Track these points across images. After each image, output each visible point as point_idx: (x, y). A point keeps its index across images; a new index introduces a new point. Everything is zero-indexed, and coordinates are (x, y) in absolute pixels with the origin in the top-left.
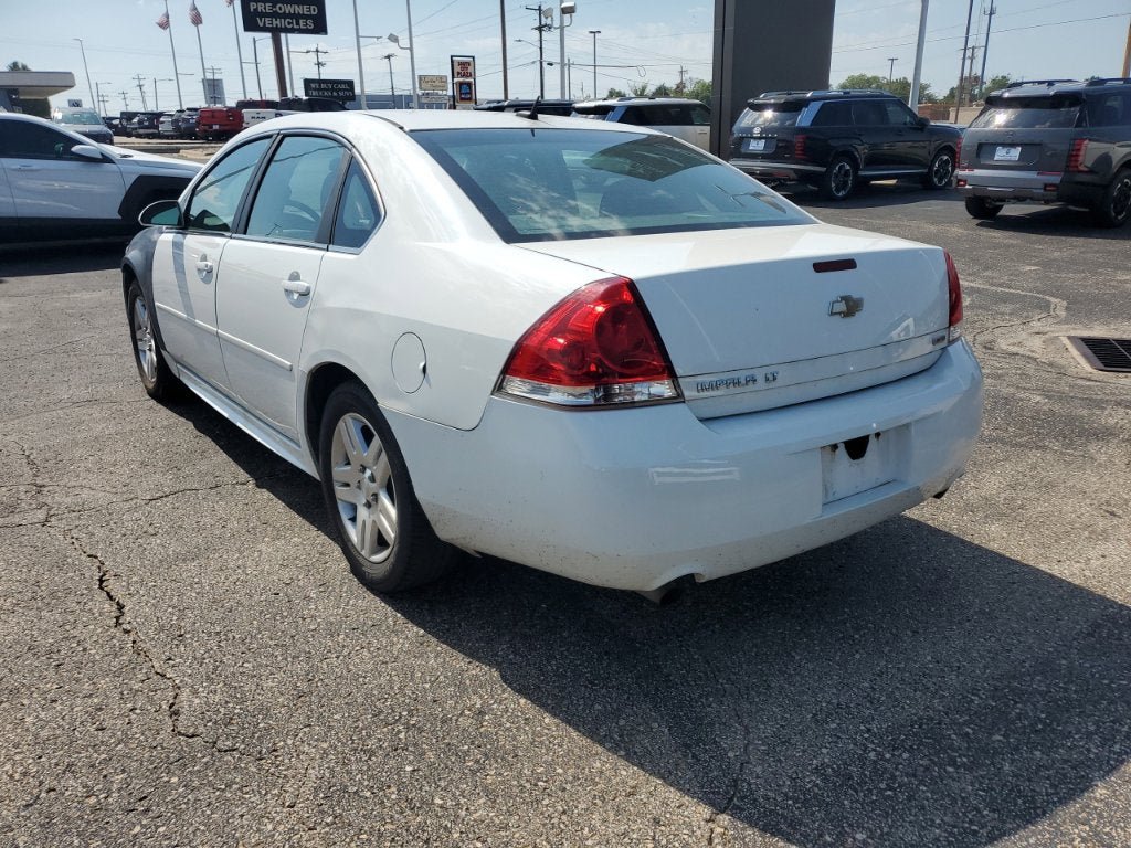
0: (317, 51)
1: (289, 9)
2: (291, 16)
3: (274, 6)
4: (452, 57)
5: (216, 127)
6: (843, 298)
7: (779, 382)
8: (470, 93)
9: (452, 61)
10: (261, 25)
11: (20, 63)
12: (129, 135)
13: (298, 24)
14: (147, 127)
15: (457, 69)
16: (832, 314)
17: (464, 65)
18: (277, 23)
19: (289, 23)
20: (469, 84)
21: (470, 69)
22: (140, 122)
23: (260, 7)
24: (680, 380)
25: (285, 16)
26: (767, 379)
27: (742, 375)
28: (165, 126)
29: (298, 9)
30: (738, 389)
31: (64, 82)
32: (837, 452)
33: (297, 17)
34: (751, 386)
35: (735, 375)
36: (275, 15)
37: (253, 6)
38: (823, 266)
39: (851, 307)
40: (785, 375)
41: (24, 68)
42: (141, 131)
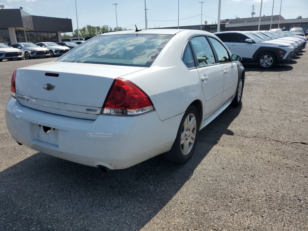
6: (47, 84)
7: (29, 101)
16: (43, 88)
26: (27, 99)
30: (22, 100)
32: (41, 127)
34: (24, 100)
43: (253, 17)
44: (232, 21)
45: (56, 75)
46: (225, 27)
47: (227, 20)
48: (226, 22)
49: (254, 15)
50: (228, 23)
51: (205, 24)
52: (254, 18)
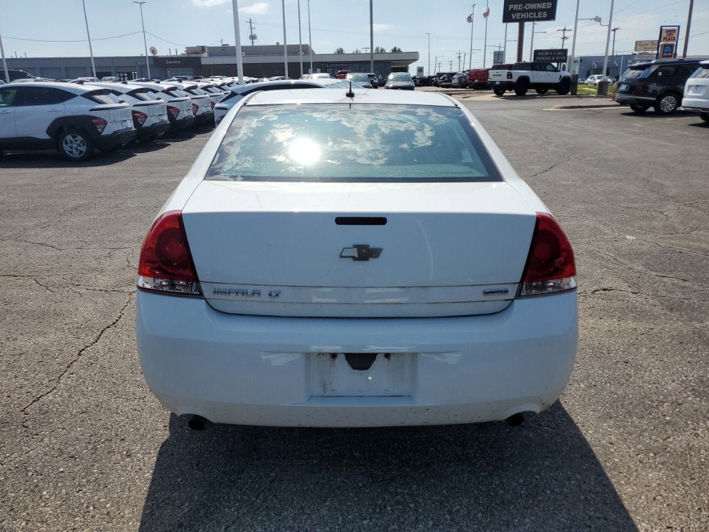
0: (565, 30)
1: (533, 6)
2: (533, 11)
3: (524, 5)
4: (661, 27)
5: (476, 81)
6: (355, 246)
7: (281, 299)
8: (672, 52)
9: (661, 30)
10: (514, 18)
11: (398, 47)
12: (438, 86)
13: (537, 15)
14: (446, 82)
15: (664, 35)
16: (341, 256)
17: (670, 32)
18: (523, 16)
19: (531, 15)
20: (672, 46)
21: (675, 35)
22: (443, 79)
23: (515, 7)
24: (202, 284)
25: (529, 11)
26: (270, 295)
27: (250, 289)
28: (455, 81)
29: (539, 6)
30: (245, 298)
31: (414, 57)
32: (337, 360)
33: (537, 11)
34: (256, 298)
35: (244, 288)
36: (524, 11)
37: (511, 7)
38: (344, 220)
39: (365, 253)
40: (286, 294)
41: (399, 50)
42: (443, 84)
43: (255, 45)
44: (214, 51)
45: (379, 220)
46: (202, 63)
47: (203, 48)
48: (200, 52)
49: (255, 41)
50: (205, 55)
51: (152, 55)
52: (256, 47)
